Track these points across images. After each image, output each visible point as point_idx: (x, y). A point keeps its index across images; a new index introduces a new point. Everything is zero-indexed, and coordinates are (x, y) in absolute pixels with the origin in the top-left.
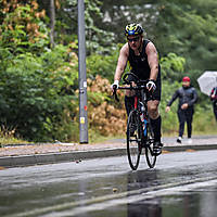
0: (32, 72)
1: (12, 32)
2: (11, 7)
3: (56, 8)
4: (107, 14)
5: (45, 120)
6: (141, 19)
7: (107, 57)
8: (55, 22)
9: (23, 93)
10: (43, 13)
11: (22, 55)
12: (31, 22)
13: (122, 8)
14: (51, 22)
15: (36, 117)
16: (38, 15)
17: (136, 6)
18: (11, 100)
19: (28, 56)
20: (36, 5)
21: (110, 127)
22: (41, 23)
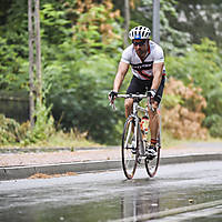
0: (105, 74)
1: (86, 32)
2: (85, 8)
3: (131, 8)
4: (183, 14)
5: (117, 123)
6: (218, 19)
7: (181, 58)
8: (129, 22)
9: (96, 95)
10: (118, 13)
11: (95, 57)
12: (105, 22)
13: (198, 7)
14: (125, 22)
15: (108, 119)
16: (112, 15)
17: (213, 6)
18: (84, 102)
19: (102, 57)
20: (111, 5)
21: (183, 131)
22: (115, 24)
